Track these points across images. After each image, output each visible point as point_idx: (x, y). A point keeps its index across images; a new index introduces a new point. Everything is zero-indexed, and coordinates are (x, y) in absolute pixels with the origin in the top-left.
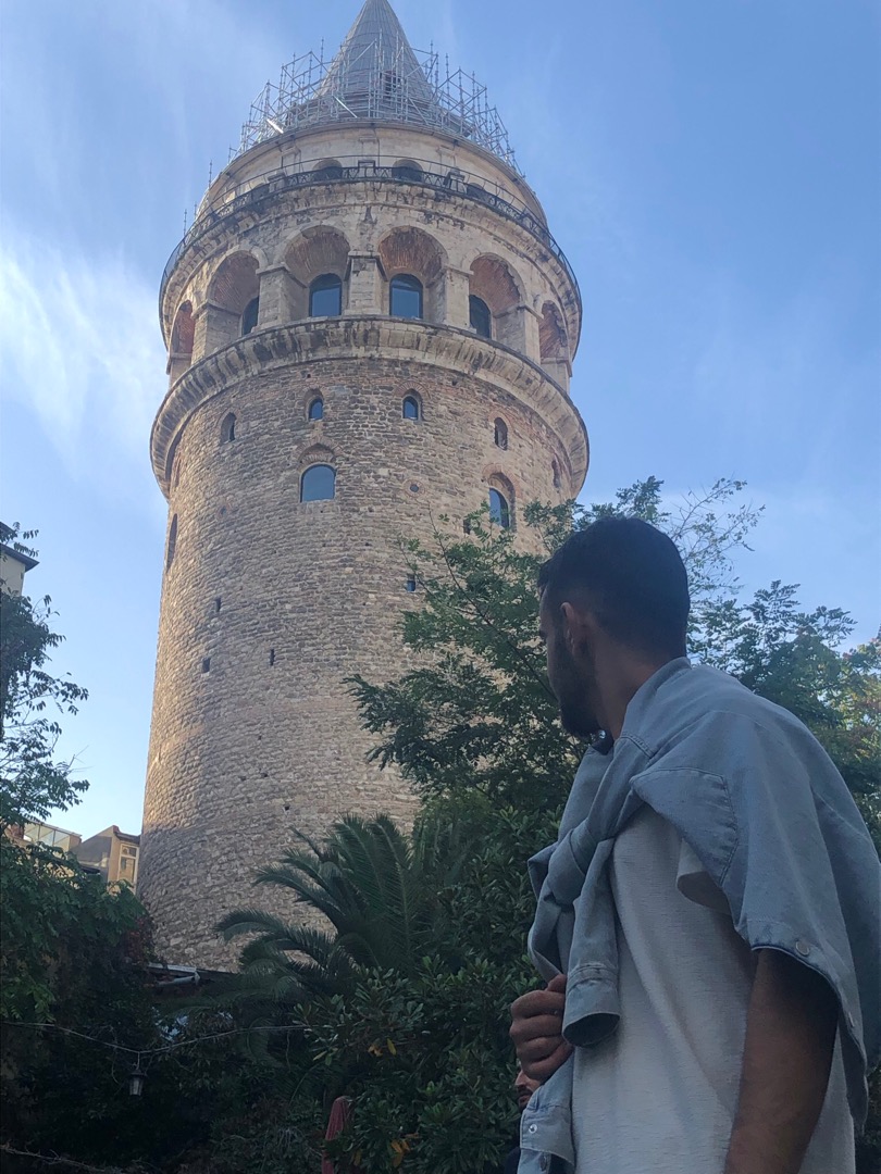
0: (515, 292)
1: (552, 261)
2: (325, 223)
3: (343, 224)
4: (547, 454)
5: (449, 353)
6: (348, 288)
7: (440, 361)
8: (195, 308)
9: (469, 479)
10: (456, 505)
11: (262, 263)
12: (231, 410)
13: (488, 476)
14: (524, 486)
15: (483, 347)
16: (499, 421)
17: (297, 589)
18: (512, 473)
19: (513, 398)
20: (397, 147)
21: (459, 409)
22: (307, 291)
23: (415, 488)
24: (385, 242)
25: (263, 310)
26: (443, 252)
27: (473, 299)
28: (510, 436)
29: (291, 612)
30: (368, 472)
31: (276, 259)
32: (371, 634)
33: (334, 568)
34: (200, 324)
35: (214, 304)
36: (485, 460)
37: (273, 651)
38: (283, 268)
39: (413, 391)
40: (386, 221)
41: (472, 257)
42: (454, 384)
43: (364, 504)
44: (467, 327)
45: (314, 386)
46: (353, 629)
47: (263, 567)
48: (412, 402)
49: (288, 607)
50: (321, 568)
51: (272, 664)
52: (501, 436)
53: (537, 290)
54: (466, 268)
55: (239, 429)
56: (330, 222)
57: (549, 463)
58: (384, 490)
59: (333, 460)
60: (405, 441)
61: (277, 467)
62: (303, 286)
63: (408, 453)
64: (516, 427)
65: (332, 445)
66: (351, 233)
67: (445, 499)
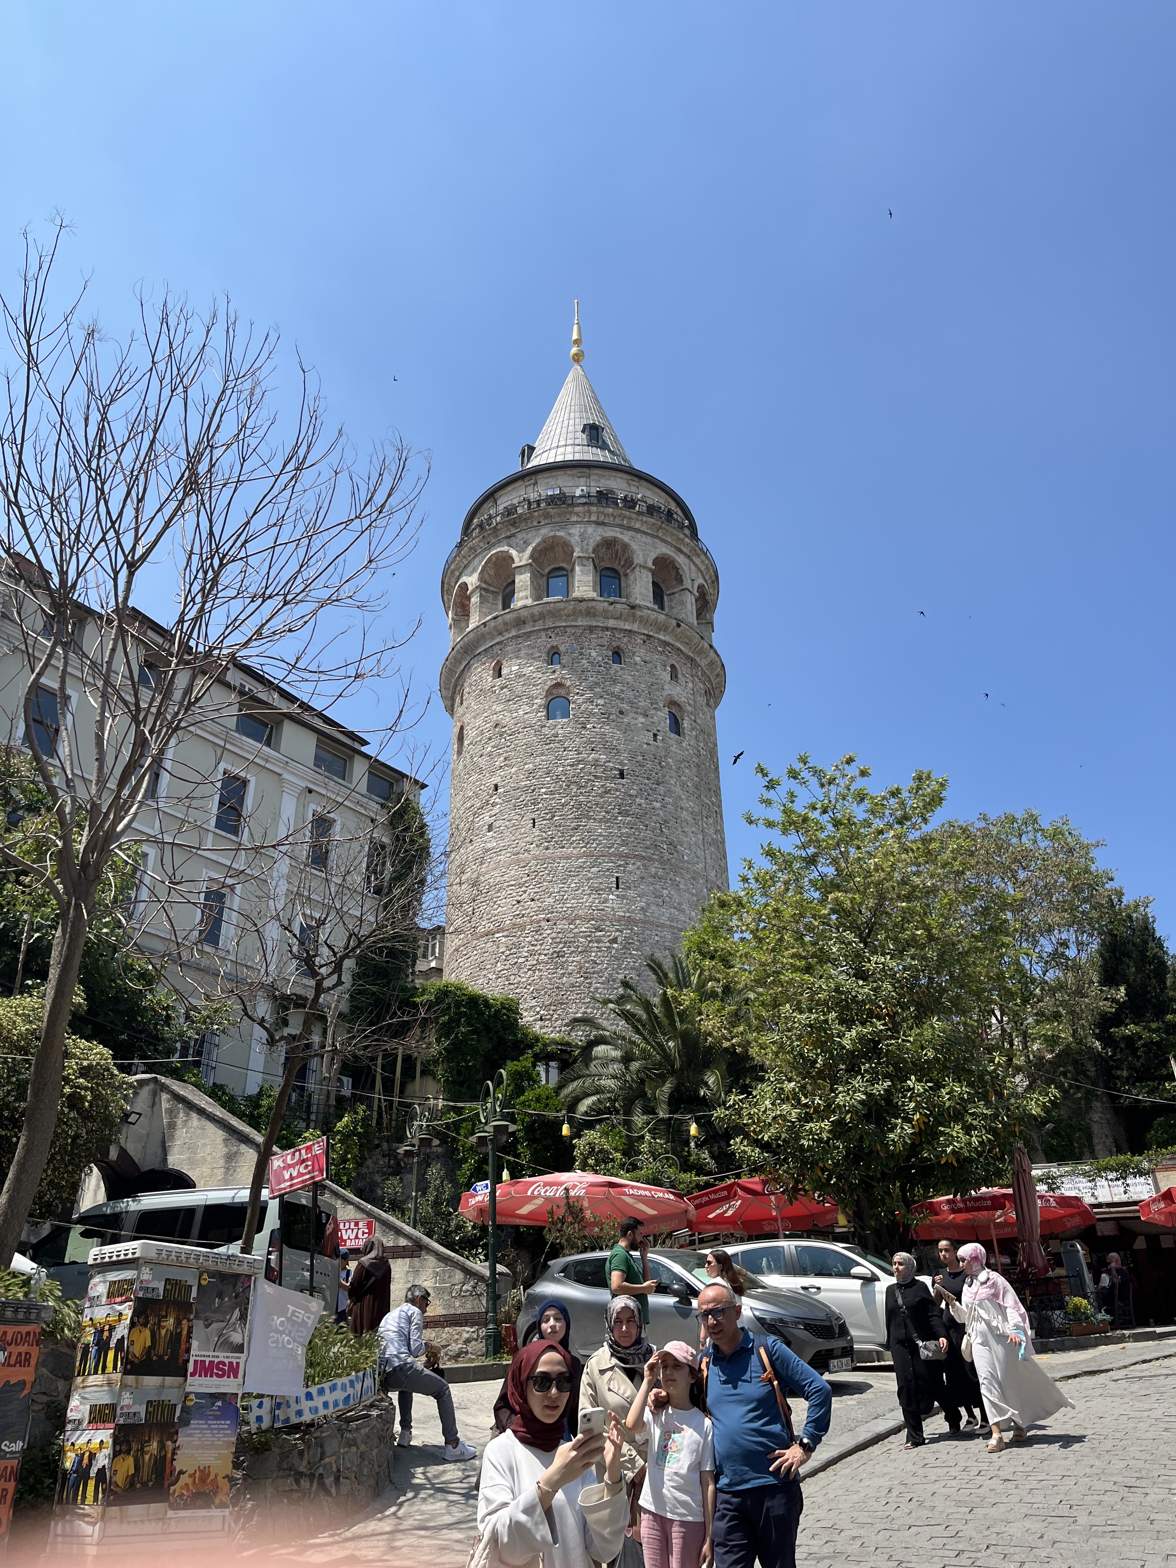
0: (680, 580)
1: (703, 557)
2: (558, 534)
3: (570, 534)
4: (702, 686)
5: (641, 621)
6: (573, 577)
7: (635, 627)
8: (470, 588)
9: (656, 706)
10: (648, 722)
11: (516, 560)
12: (498, 658)
13: (667, 703)
14: (689, 708)
15: (662, 617)
16: (673, 666)
17: (548, 779)
18: (681, 700)
19: (681, 651)
20: (602, 481)
21: (648, 659)
22: (545, 578)
23: (621, 713)
24: (598, 546)
25: (517, 593)
26: (633, 552)
27: (653, 583)
28: (680, 676)
29: (545, 794)
30: (592, 702)
31: (525, 559)
32: (597, 809)
33: (572, 766)
34: (475, 599)
35: (484, 586)
36: (665, 693)
37: (534, 820)
38: (530, 565)
39: (618, 647)
40: (596, 534)
41: (653, 555)
42: (644, 642)
43: (589, 723)
44: (651, 605)
45: (555, 644)
46: (586, 805)
47: (525, 764)
48: (617, 655)
49: (543, 790)
50: (564, 766)
51: (534, 827)
52: (674, 675)
53: (693, 576)
54: (650, 564)
55: (505, 671)
56: (561, 534)
57: (703, 692)
58: (602, 714)
59: (568, 694)
60: (615, 682)
61: (532, 698)
62: (543, 576)
63: (617, 689)
64: (683, 670)
65: (568, 683)
66: (575, 540)
67: (642, 719)
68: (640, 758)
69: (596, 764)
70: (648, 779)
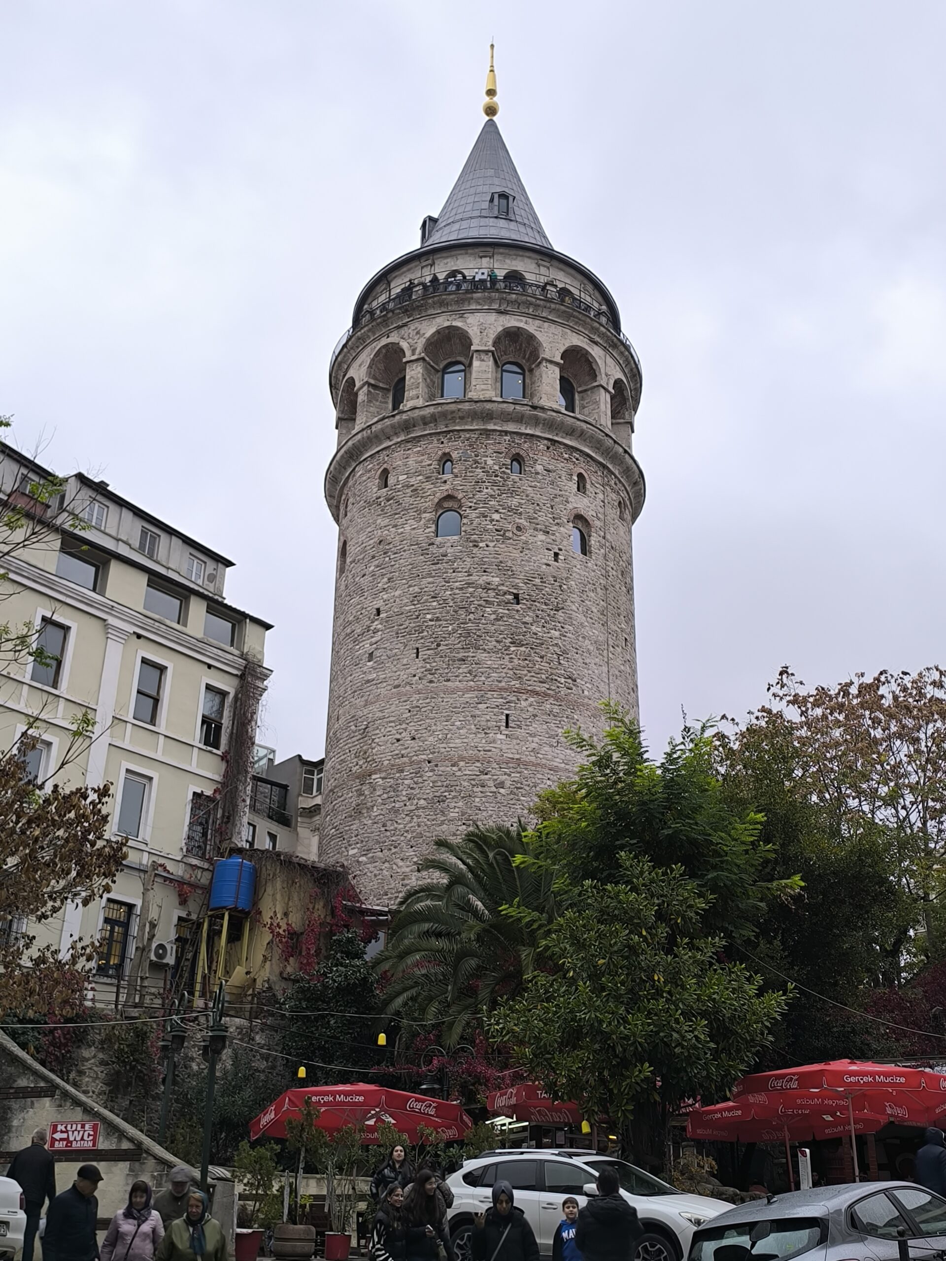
0: (593, 375)
1: (621, 348)
2: (454, 324)
3: (468, 324)
4: (614, 496)
5: (544, 425)
6: (471, 373)
7: (538, 431)
8: (358, 384)
9: (558, 521)
10: (548, 540)
11: (408, 353)
12: (385, 466)
13: (572, 518)
14: (598, 523)
15: (570, 419)
16: (580, 475)
17: (435, 604)
18: (589, 514)
19: (592, 458)
20: (508, 261)
21: (551, 467)
22: (440, 374)
23: (519, 528)
24: (499, 337)
25: (409, 390)
26: (540, 344)
27: (562, 379)
28: (588, 486)
29: (430, 620)
30: (486, 516)
31: (417, 352)
32: (488, 638)
33: (461, 589)
34: (363, 397)
35: (372, 382)
36: (570, 506)
37: (418, 649)
38: (423, 359)
39: (518, 454)
40: (497, 324)
41: (562, 348)
42: (548, 448)
43: (482, 541)
44: (557, 406)
45: (447, 450)
46: (475, 634)
47: (410, 586)
48: (517, 463)
49: (429, 616)
50: (452, 589)
51: (417, 657)
52: (581, 485)
53: (610, 371)
54: (558, 359)
55: (391, 480)
56: (458, 324)
57: (616, 504)
58: (497, 530)
59: (460, 507)
60: (513, 493)
61: (420, 512)
62: (437, 371)
63: (514, 502)
64: (594, 479)
65: (460, 496)
66: (473, 332)
67: (541, 537)
68: (538, 581)
69: (487, 587)
70: (546, 604)
